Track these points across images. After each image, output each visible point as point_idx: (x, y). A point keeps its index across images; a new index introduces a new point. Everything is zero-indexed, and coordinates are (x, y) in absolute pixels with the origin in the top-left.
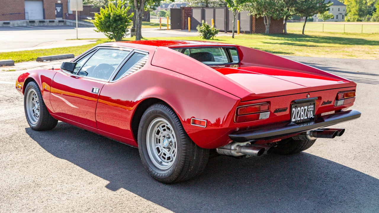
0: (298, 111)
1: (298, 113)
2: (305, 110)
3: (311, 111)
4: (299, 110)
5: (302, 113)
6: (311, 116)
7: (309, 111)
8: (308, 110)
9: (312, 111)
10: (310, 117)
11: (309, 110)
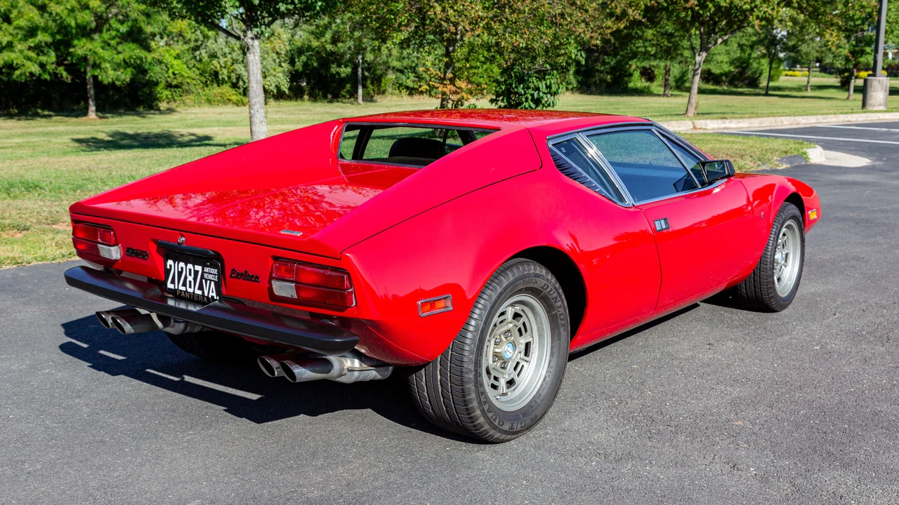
0: (180, 270)
1: (180, 274)
2: (196, 273)
3: (211, 281)
4: (182, 268)
5: (190, 278)
6: (211, 294)
7: (206, 280)
8: (202, 277)
9: (213, 283)
10: (210, 296)
11: (205, 275)
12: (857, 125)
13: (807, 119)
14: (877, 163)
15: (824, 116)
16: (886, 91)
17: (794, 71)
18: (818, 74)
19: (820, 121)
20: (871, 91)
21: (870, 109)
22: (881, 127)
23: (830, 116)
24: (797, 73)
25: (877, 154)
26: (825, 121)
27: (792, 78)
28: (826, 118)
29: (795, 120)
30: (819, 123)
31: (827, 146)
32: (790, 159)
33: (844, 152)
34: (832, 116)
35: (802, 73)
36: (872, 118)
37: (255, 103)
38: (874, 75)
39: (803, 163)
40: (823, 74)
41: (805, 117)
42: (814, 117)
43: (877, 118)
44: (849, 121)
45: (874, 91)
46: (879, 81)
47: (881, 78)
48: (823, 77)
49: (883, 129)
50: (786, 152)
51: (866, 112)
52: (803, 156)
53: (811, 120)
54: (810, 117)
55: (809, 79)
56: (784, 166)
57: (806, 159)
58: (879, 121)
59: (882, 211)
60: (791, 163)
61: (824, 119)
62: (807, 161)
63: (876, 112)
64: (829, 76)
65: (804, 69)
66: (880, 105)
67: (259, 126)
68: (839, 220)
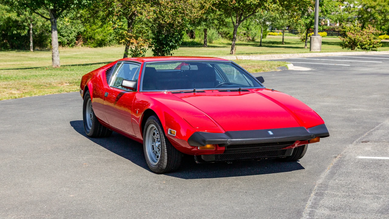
12: (307, 58)
13: (285, 55)
14: (313, 70)
15: (293, 54)
16: (320, 43)
17: (273, 32)
18: (288, 34)
19: (291, 56)
20: (314, 43)
21: (313, 51)
22: (317, 59)
23: (295, 54)
24: (275, 33)
25: (314, 67)
26: (293, 56)
27: (274, 36)
28: (294, 55)
29: (280, 56)
30: (290, 57)
31: (295, 65)
32: (282, 68)
33: (301, 66)
34: (296, 54)
35: (279, 33)
36: (314, 55)
37: (55, 47)
38: (315, 35)
39: (286, 70)
40: (291, 34)
41: (284, 54)
42: (288, 54)
43: (316, 55)
44: (304, 56)
45: (315, 43)
46: (317, 38)
47: (318, 37)
48: (291, 36)
49: (318, 59)
50: (279, 65)
51: (311, 52)
52: (286, 67)
53: (287, 56)
54: (287, 55)
55: (283, 37)
56: (279, 70)
57: (287, 68)
58: (317, 56)
59: (312, 79)
60: (282, 69)
61: (293, 55)
62: (287, 69)
63: (316, 52)
64: (294, 35)
65: (279, 31)
66: (318, 49)
67: (57, 58)
68: (299, 81)
